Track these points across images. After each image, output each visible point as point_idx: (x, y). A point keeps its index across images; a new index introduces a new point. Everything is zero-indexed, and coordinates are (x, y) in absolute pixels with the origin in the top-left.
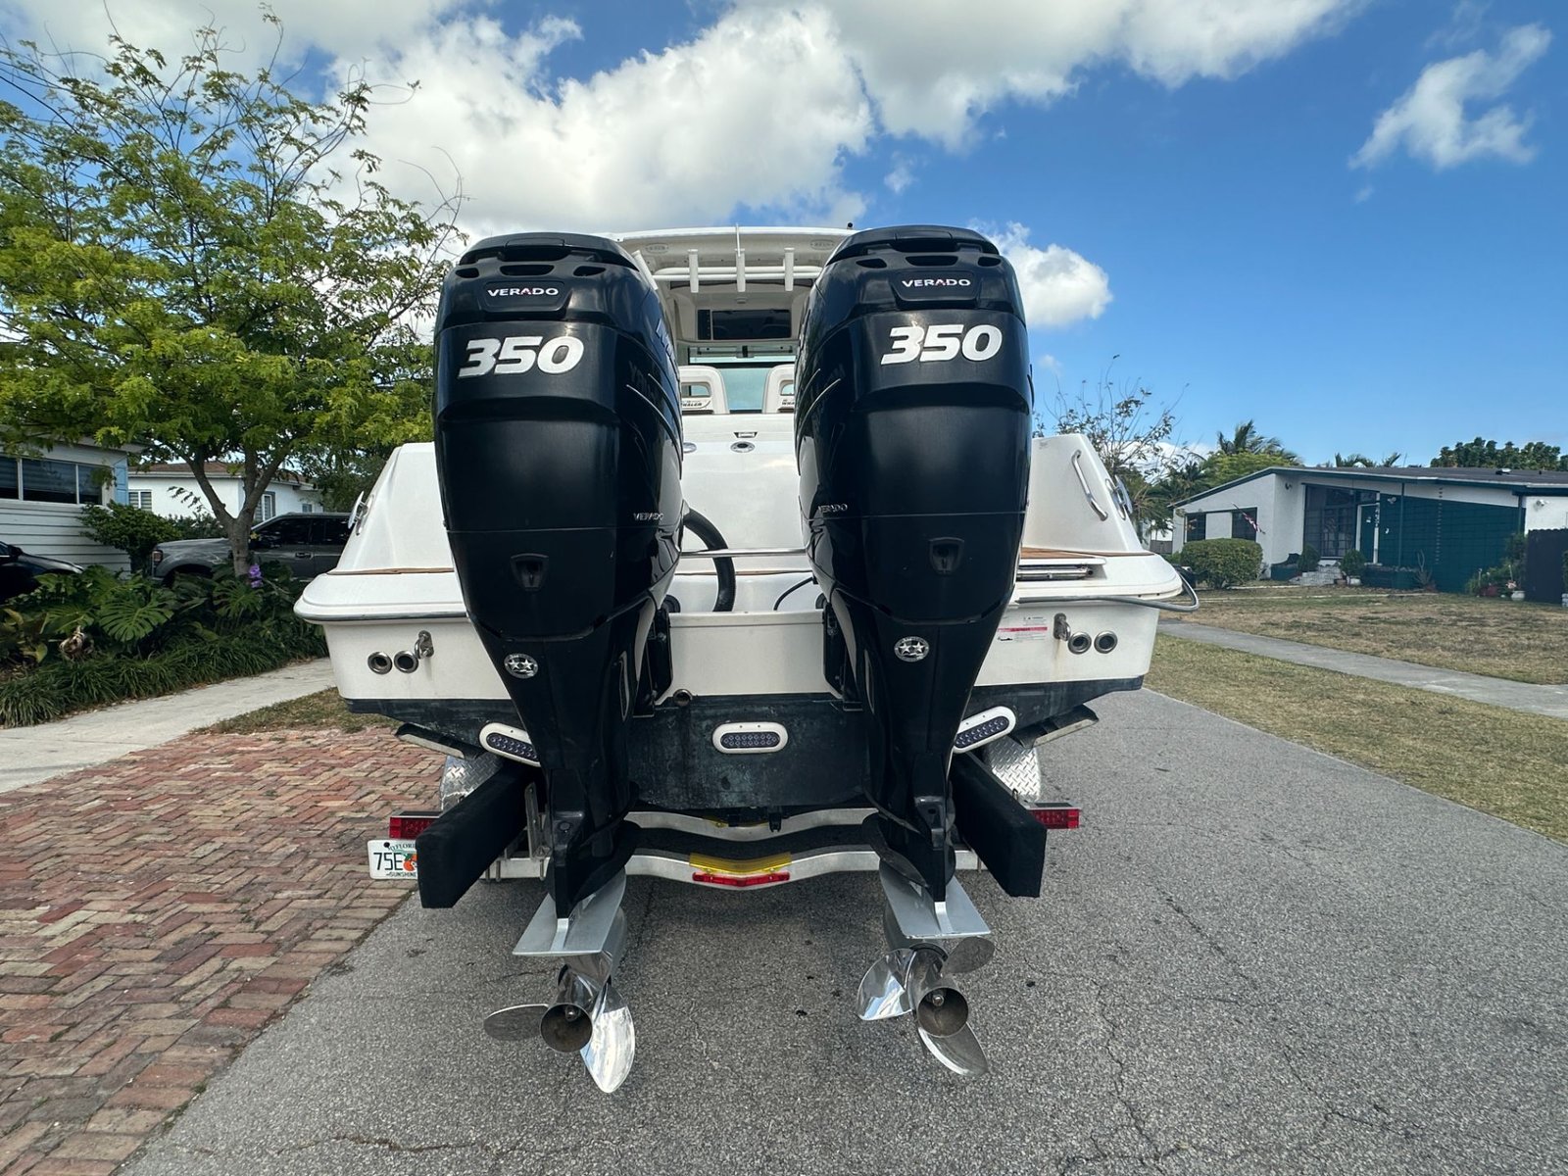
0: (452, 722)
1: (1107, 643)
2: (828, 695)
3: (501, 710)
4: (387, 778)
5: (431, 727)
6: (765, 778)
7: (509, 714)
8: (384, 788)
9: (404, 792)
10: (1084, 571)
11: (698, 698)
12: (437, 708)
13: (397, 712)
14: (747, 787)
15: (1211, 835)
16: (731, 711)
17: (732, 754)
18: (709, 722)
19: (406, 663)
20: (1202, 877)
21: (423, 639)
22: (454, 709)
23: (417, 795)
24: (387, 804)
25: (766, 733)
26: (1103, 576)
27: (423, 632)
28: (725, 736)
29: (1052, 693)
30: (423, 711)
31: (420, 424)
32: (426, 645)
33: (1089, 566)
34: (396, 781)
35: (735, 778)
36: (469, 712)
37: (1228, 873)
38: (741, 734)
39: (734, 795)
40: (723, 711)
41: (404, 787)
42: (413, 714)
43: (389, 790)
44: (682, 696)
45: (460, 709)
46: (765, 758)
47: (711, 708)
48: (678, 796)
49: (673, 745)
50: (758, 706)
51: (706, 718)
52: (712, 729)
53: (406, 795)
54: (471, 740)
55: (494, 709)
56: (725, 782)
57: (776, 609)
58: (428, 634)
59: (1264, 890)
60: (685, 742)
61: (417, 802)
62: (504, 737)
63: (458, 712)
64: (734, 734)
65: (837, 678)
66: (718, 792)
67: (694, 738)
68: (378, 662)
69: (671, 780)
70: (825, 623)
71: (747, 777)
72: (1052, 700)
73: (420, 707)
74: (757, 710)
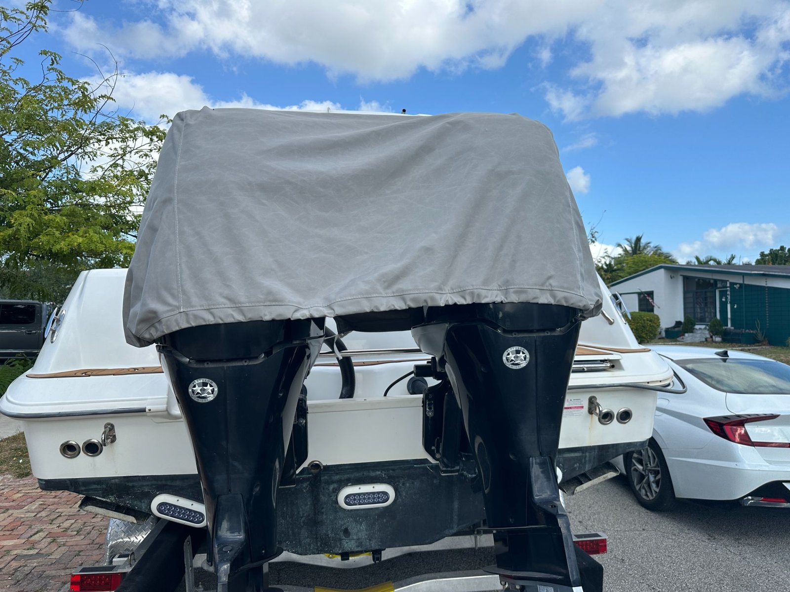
0: (128, 494)
1: (625, 416)
2: (425, 461)
3: (169, 483)
4: (52, 517)
5: (111, 499)
6: (377, 528)
7: (176, 486)
8: (51, 527)
9: (66, 529)
10: (609, 365)
11: (328, 468)
12: (116, 484)
13: (83, 488)
14: (363, 535)
15: (674, 537)
16: (353, 476)
17: (352, 510)
18: (335, 485)
19: (92, 449)
20: (676, 574)
21: (108, 429)
22: (130, 484)
23: (78, 532)
24: (54, 541)
25: (378, 493)
26: (621, 368)
27: (108, 424)
28: (348, 497)
29: (587, 454)
30: (104, 486)
31: (82, 236)
32: (110, 435)
33: (610, 361)
34: (60, 520)
35: (354, 528)
36: (143, 486)
37: (693, 569)
38: (359, 494)
39: (353, 542)
40: (346, 476)
41: (67, 524)
42: (96, 490)
43: (53, 528)
44: (315, 466)
45: (136, 484)
46: (377, 512)
47: (337, 474)
48: (310, 545)
49: (306, 505)
50: (373, 471)
51: (333, 482)
52: (337, 491)
53: (69, 532)
54: (144, 507)
55: (164, 482)
56: (346, 532)
57: (385, 395)
58: (112, 426)
59: (720, 582)
60: (316, 500)
61: (78, 538)
62: (171, 505)
63: (133, 487)
64: (355, 495)
65: (433, 448)
66: (341, 540)
67: (323, 499)
68: (69, 449)
69: (304, 532)
70: (424, 406)
71: (363, 527)
72: (587, 459)
73: (103, 484)
74: (372, 474)
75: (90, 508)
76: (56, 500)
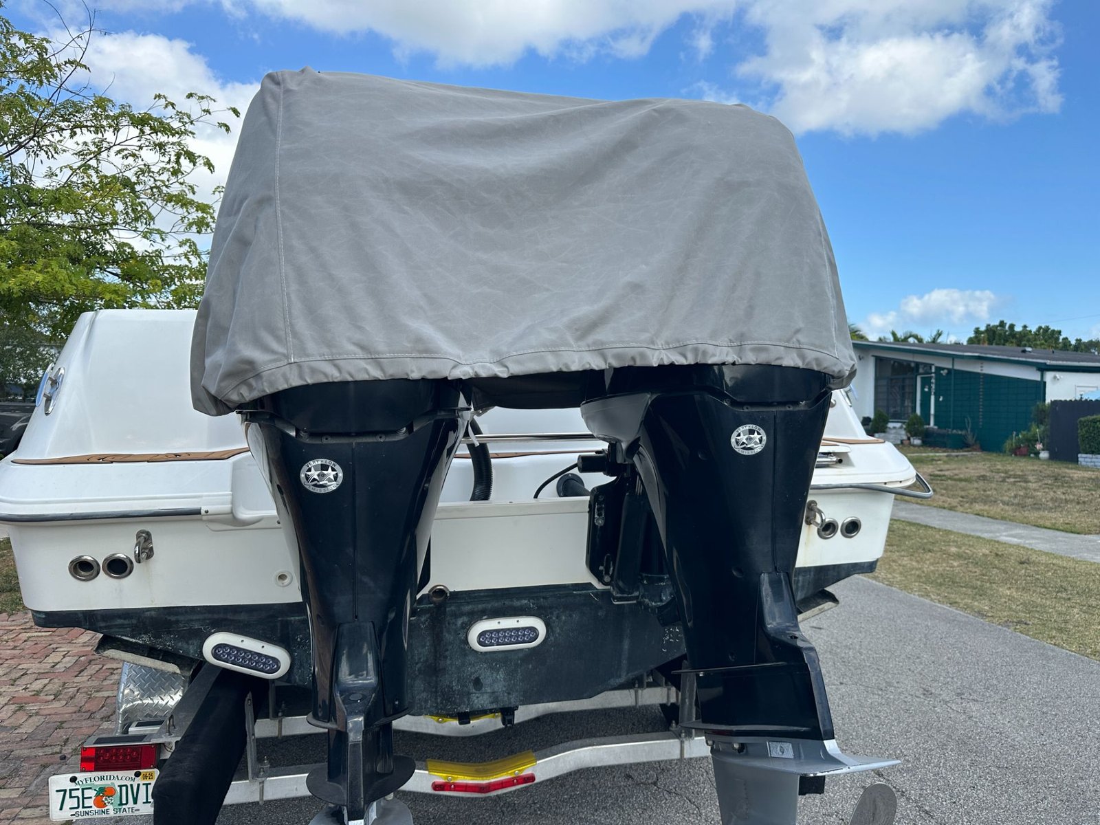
0: (169, 633)
1: (852, 528)
2: (588, 586)
3: (230, 616)
4: (14, 676)
5: (144, 639)
6: (519, 676)
7: (239, 621)
8: (13, 689)
9: (38, 693)
10: (835, 459)
11: (456, 595)
12: (152, 618)
13: (102, 624)
14: (500, 687)
15: (880, 693)
16: (489, 606)
17: (486, 653)
18: (465, 619)
19: (118, 567)
20: (888, 738)
21: (142, 540)
22: (173, 618)
23: (56, 696)
24: (21, 708)
25: (524, 629)
26: (850, 464)
27: (143, 532)
28: (482, 634)
29: (801, 578)
30: (134, 621)
32: (146, 550)
33: (835, 454)
34: (25, 680)
35: (487, 677)
36: (192, 620)
37: (907, 731)
38: (498, 631)
39: (486, 696)
40: (480, 607)
41: (38, 685)
42: (122, 626)
43: (18, 690)
44: (439, 592)
45: (181, 618)
46: (521, 655)
47: (468, 603)
48: (426, 701)
49: (424, 646)
50: (518, 599)
51: (462, 615)
52: (467, 627)
53: (42, 696)
54: (191, 650)
55: (222, 616)
56: (478, 683)
57: (536, 496)
58: (148, 534)
59: (943, 746)
60: (438, 640)
61: (56, 704)
62: (232, 647)
63: (177, 622)
64: (491, 632)
65: (601, 568)
66: (469, 694)
67: (448, 637)
68: (82, 568)
69: (419, 684)
70: (591, 512)
71: (501, 676)
72: (800, 584)
73: (131, 618)
74: (517, 603)
75: (111, 653)
76: (16, 652)
